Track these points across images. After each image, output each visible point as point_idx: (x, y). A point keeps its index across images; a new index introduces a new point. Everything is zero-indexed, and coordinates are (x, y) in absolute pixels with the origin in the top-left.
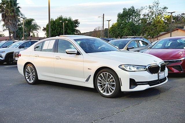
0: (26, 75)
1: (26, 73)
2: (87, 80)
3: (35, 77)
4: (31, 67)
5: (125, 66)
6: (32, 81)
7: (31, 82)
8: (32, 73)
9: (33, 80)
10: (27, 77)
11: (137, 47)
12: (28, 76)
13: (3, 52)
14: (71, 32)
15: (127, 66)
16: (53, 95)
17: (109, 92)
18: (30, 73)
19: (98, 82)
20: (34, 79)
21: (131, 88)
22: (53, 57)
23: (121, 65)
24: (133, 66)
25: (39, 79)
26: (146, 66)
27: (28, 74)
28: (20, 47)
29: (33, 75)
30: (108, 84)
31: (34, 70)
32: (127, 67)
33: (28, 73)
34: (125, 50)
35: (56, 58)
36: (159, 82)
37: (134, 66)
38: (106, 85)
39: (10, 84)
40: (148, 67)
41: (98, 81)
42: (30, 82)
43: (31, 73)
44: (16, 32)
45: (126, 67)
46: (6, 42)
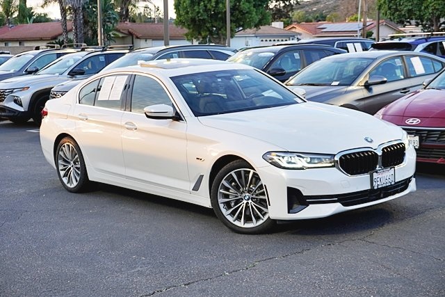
0: (61, 167)
1: (60, 162)
2: (196, 188)
3: (79, 173)
4: (71, 145)
5: (277, 156)
6: (75, 184)
7: (72, 186)
8: (75, 163)
9: (77, 181)
10: (62, 173)
11: (402, 77)
12: (64, 170)
13: (23, 89)
14: (252, 8)
15: (282, 155)
16: (111, 223)
17: (252, 220)
18: (69, 163)
19: (220, 193)
20: (78, 179)
21: (291, 211)
22: (119, 123)
23: (269, 153)
24: (298, 156)
25: (90, 179)
26: (335, 155)
27: (64, 166)
28: (73, 74)
29: (76, 168)
30: (248, 199)
31: (77, 156)
32: (283, 157)
33: (64, 160)
34: (358, 88)
35: (127, 126)
36: (380, 194)
37: (300, 154)
38: (245, 202)
39: (21, 191)
40: (341, 158)
41: (221, 191)
42: (69, 185)
43: (72, 162)
44: (84, 8)
45: (281, 158)
46: (36, 56)
